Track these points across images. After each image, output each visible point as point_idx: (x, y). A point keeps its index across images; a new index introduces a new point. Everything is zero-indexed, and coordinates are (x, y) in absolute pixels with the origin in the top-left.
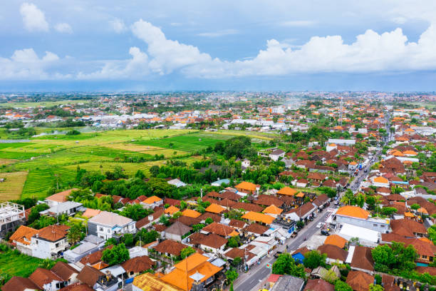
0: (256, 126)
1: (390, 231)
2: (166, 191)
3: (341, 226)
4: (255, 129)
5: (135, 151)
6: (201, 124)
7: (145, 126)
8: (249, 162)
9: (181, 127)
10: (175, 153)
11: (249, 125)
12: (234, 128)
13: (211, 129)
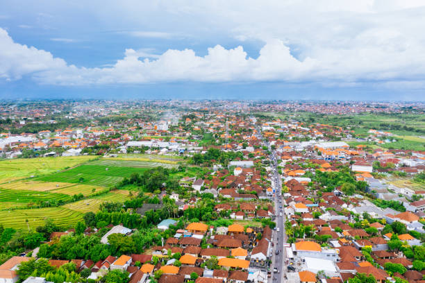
0: (153, 149)
1: (339, 259)
2: (131, 247)
3: (304, 261)
4: (155, 151)
5: (43, 190)
6: (97, 148)
7: (31, 154)
8: (178, 195)
9: (76, 154)
10: (94, 190)
11: (147, 148)
12: (133, 152)
13: (111, 155)
